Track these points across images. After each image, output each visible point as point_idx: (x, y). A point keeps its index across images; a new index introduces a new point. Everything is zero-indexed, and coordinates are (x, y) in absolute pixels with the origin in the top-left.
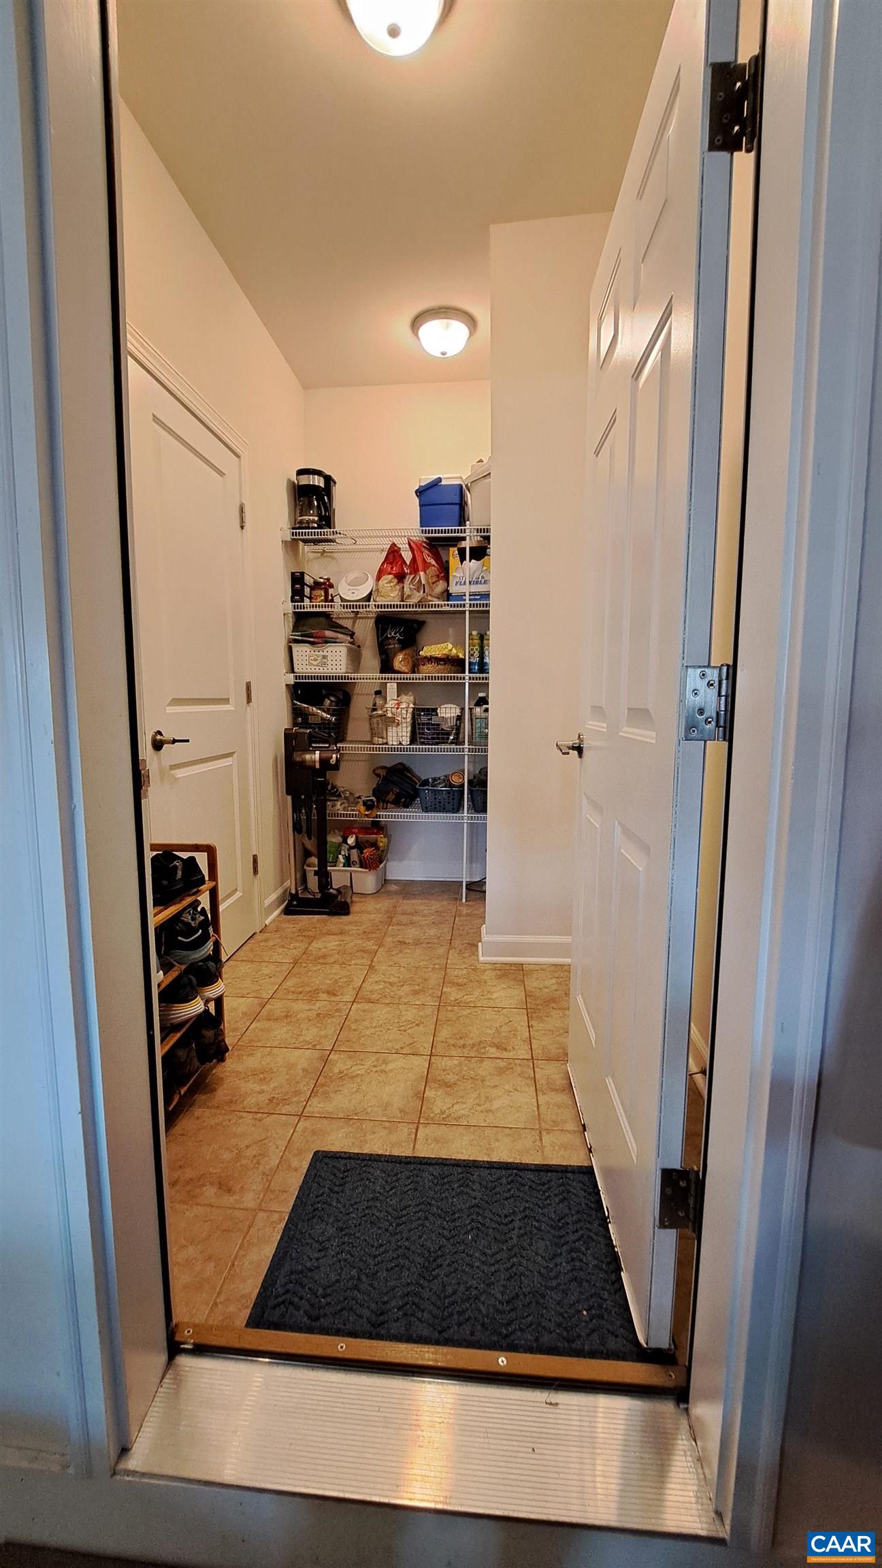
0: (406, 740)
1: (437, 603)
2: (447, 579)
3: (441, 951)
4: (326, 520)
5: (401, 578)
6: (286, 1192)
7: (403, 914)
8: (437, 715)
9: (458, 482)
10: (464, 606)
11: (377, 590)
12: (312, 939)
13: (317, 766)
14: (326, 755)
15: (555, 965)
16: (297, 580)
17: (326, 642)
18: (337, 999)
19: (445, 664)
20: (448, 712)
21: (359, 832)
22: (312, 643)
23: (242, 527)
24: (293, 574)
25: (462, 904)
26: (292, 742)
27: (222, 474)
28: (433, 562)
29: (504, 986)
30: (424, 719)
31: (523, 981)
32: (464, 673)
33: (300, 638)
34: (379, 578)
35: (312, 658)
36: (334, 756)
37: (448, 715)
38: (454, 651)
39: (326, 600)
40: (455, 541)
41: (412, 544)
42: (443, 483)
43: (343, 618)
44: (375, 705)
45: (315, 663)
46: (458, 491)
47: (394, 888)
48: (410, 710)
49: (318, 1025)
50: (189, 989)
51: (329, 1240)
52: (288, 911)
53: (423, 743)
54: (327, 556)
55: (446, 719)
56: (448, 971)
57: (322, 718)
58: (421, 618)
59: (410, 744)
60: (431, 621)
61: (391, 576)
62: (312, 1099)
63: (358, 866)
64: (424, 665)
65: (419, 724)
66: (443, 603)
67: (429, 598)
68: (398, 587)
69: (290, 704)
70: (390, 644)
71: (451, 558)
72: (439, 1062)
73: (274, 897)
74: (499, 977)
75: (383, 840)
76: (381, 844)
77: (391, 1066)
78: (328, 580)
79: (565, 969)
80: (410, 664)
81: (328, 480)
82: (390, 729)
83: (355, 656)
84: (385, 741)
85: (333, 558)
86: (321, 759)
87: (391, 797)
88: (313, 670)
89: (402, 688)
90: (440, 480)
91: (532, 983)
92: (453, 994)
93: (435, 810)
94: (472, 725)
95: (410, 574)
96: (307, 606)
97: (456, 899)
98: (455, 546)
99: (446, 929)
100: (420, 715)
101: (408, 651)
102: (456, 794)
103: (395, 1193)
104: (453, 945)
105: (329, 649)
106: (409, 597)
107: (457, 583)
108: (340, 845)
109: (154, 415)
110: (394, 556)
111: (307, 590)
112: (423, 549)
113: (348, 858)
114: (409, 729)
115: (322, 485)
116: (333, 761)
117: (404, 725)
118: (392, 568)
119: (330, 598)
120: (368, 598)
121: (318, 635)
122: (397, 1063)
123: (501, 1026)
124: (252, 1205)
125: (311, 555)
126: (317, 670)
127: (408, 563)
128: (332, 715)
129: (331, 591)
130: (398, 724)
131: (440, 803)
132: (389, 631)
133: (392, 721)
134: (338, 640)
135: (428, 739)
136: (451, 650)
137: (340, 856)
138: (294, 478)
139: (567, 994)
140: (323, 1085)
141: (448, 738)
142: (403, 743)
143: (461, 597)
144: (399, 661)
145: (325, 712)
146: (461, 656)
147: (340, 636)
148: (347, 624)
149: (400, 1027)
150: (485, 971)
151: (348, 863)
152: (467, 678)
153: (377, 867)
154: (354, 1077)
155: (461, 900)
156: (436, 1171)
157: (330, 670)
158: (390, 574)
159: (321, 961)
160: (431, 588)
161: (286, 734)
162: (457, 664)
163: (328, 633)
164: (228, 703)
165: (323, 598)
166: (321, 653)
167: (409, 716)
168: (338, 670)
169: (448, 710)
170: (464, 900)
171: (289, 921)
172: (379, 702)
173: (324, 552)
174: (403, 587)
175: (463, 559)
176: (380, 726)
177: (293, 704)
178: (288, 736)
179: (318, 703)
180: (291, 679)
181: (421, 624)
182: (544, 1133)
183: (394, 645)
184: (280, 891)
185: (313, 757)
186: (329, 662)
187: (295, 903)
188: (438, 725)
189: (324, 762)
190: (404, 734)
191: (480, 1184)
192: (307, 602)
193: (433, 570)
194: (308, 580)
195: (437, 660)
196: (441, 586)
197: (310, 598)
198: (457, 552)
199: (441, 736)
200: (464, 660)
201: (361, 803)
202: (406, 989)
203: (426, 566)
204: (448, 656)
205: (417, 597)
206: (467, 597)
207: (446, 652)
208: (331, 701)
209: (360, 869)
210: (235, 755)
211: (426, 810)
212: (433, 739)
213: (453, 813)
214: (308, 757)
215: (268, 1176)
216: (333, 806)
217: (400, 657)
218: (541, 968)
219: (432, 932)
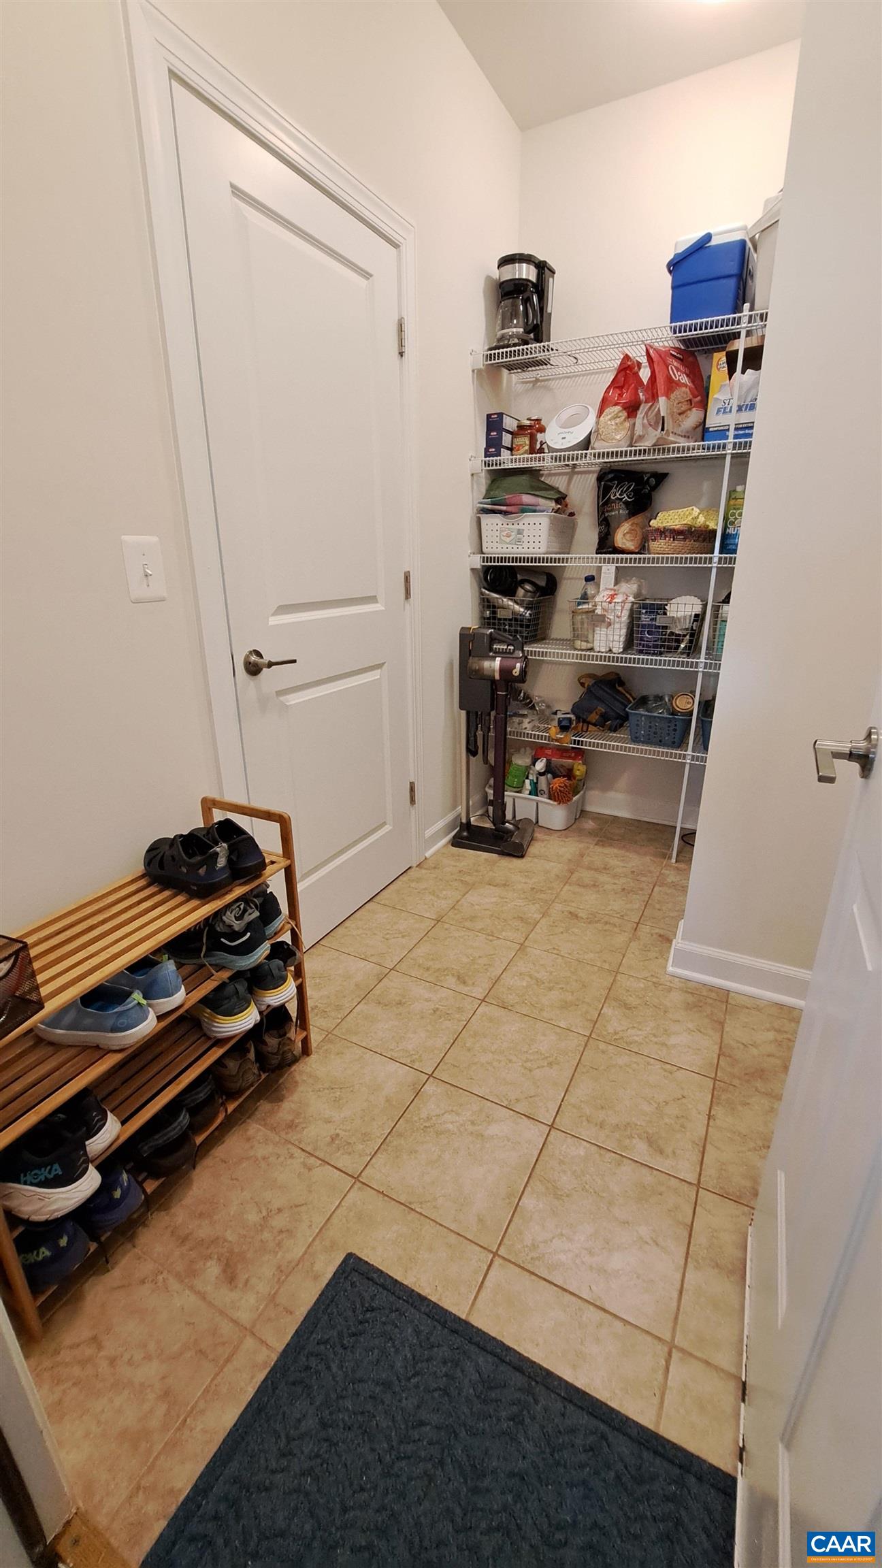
0: (618, 647)
1: (686, 444)
2: (704, 405)
3: (620, 939)
4: (537, 331)
5: (632, 409)
6: (291, 1313)
7: (589, 868)
8: (665, 614)
9: (737, 237)
10: (724, 447)
11: (597, 431)
12: (470, 887)
13: (497, 677)
14: (509, 662)
15: (781, 1006)
16: (494, 424)
17: (523, 511)
18: (465, 989)
19: (685, 539)
20: (682, 608)
21: (552, 755)
22: (505, 513)
23: (401, 354)
24: (489, 416)
25: (668, 866)
26: (470, 645)
27: (367, 275)
28: (684, 379)
29: (690, 1026)
30: (645, 619)
31: (722, 1024)
32: (713, 553)
33: (489, 507)
34: (601, 412)
35: (505, 533)
36: (518, 665)
37: (680, 614)
38: (701, 520)
39: (532, 450)
40: (723, 340)
41: (651, 351)
42: (714, 242)
43: (555, 475)
44: (585, 594)
45: (508, 540)
46: (737, 252)
47: (589, 824)
48: (628, 606)
49: (429, 1028)
50: (236, 1000)
51: (302, 1437)
52: (457, 842)
53: (641, 652)
54: (540, 387)
55: (679, 619)
56: (619, 978)
57: (513, 613)
58: (661, 469)
59: (622, 653)
60: (675, 471)
61: (618, 408)
62: (379, 1155)
63: (545, 796)
64: (654, 540)
65: (638, 626)
66: (691, 444)
67: (672, 438)
68: (627, 424)
69: (477, 594)
70: (611, 511)
71: (714, 370)
72: (562, 1146)
73: (441, 824)
74: (689, 1007)
75: (580, 767)
76: (578, 773)
77: (493, 1130)
78: (538, 420)
79: (792, 1015)
80: (639, 538)
81: (542, 268)
82: (597, 630)
83: (565, 530)
84: (590, 646)
85: (545, 387)
86: (501, 670)
87: (594, 717)
88: (505, 550)
89: (621, 575)
90: (708, 237)
91: (736, 1031)
92: (614, 1020)
93: (648, 742)
94: (715, 630)
95: (646, 402)
96: (506, 460)
97: (664, 856)
98: (723, 349)
99: (637, 905)
100: (640, 613)
101: (638, 519)
102: (679, 724)
103: (417, 1386)
104: (639, 933)
105: (526, 521)
106: (641, 437)
107: (719, 411)
108: (528, 768)
109: (232, 186)
110: (626, 376)
111: (507, 439)
112: (670, 360)
113: (535, 785)
114: (624, 631)
115: (533, 278)
116: (516, 672)
117: (617, 626)
118: (620, 395)
119: (538, 446)
120: (586, 444)
121: (513, 501)
122: (502, 1126)
123: (667, 1103)
124: (244, 1316)
125: (520, 388)
126: (510, 549)
127: (645, 383)
128: (527, 608)
129: (540, 437)
130: (610, 624)
131: (655, 733)
132: (613, 490)
133: (600, 620)
134: (538, 508)
135: (648, 646)
136: (697, 518)
137: (527, 782)
138: (495, 273)
139: (786, 1068)
140: (400, 1135)
141: (678, 647)
142: (614, 650)
143: (722, 433)
144: (623, 536)
145: (517, 604)
146: (712, 526)
147: (541, 501)
148: (560, 483)
149: (527, 1060)
150: (670, 990)
151: (535, 791)
152: (716, 560)
153: (569, 800)
154: (442, 1133)
155: (670, 858)
156: (485, 1362)
157: (526, 549)
158: (616, 404)
159: (467, 924)
160: (674, 421)
161: (461, 635)
162: (703, 537)
163: (526, 499)
164: (377, 602)
165: (527, 448)
166: (516, 526)
167: (626, 614)
168: (537, 550)
169: (681, 607)
170: (673, 860)
171: (453, 855)
172: (591, 590)
173: (537, 380)
174: (634, 424)
175: (732, 371)
176: (586, 625)
177: (482, 594)
178: (466, 638)
179: (510, 592)
180: (477, 562)
181: (661, 478)
182: (676, 1355)
183: (619, 511)
184: (450, 817)
185: (492, 665)
186: (526, 539)
187: (465, 834)
188: (666, 627)
189: (505, 672)
190: (616, 638)
191: (542, 1427)
192: (505, 454)
193: (682, 394)
194: (509, 424)
195: (674, 534)
196: (694, 416)
197: (511, 449)
198: (724, 359)
199: (667, 642)
200: (714, 532)
201: (556, 723)
202: (555, 995)
203: (671, 385)
204: (690, 527)
205: (653, 436)
206: (731, 433)
207: (688, 521)
208: (527, 591)
209: (548, 801)
210: (386, 664)
211: (636, 740)
212: (655, 646)
213: (673, 748)
214: (486, 664)
215: (284, 1272)
216: (519, 724)
217: (625, 527)
218: (756, 1006)
219: (617, 904)
